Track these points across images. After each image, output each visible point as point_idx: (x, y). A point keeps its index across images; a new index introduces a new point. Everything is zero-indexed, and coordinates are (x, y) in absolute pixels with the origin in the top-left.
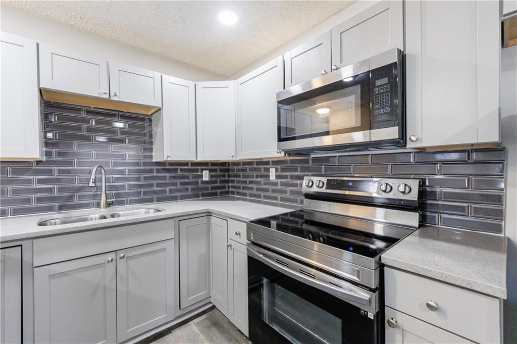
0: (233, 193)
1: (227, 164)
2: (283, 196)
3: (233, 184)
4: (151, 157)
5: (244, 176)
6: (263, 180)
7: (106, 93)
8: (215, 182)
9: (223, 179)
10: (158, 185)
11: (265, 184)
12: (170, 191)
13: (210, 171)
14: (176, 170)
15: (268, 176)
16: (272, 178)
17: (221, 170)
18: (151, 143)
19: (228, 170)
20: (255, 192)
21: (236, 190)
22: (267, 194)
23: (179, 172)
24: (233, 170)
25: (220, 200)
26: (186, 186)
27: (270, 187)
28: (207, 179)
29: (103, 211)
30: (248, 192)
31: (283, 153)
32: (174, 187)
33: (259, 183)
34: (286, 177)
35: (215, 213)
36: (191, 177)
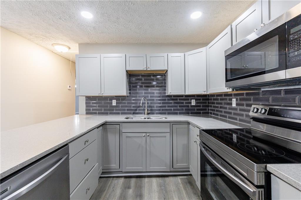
0: (211, 113)
1: (207, 96)
2: (241, 118)
3: (211, 108)
4: (165, 93)
5: (217, 103)
6: (228, 106)
7: (145, 68)
8: (200, 106)
9: (204, 104)
10: (168, 106)
11: (230, 109)
12: (174, 110)
13: (196, 100)
14: (177, 99)
15: (231, 104)
16: (234, 105)
17: (203, 100)
18: (165, 87)
19: (208, 99)
20: (223, 114)
21: (213, 112)
22: (230, 116)
23: (178, 100)
24: (211, 100)
25: (202, 117)
26: (182, 108)
27: (233, 111)
28: (194, 104)
29: (146, 116)
30: (219, 113)
31: (231, 89)
32: (176, 108)
33: (226, 108)
34: (243, 105)
36: (184, 103)
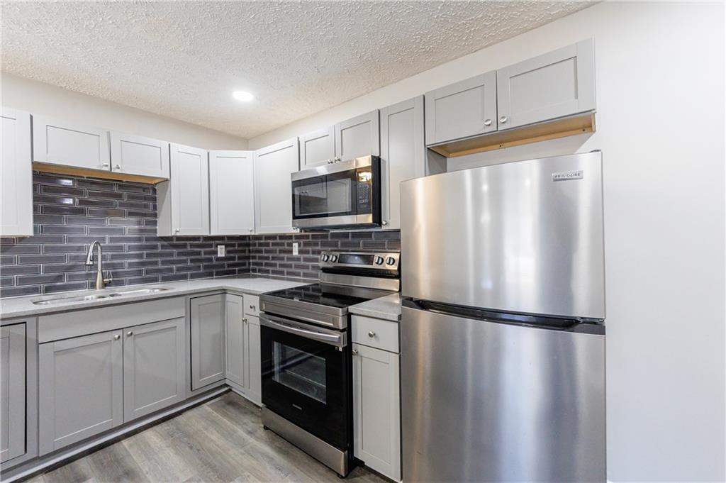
0: (254, 270)
1: (247, 239)
2: (306, 271)
3: (254, 261)
4: (155, 231)
5: (267, 252)
6: (286, 256)
7: (107, 166)
8: (233, 258)
9: (243, 254)
10: (163, 263)
11: (289, 259)
12: (178, 269)
13: (227, 246)
14: (185, 246)
15: (291, 252)
16: (295, 253)
17: (240, 245)
18: (156, 215)
19: (249, 245)
20: (278, 268)
21: (257, 268)
22: (290, 270)
23: (189, 247)
24: (255, 245)
25: (239, 278)
26: (198, 264)
27: (293, 263)
28: (223, 255)
29: (99, 291)
30: (271, 269)
31: (298, 229)
32: (182, 265)
33: (282, 259)
34: (307, 252)
35: (230, 290)
36: (203, 253)
